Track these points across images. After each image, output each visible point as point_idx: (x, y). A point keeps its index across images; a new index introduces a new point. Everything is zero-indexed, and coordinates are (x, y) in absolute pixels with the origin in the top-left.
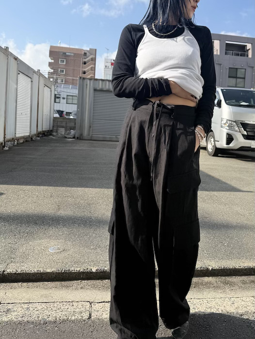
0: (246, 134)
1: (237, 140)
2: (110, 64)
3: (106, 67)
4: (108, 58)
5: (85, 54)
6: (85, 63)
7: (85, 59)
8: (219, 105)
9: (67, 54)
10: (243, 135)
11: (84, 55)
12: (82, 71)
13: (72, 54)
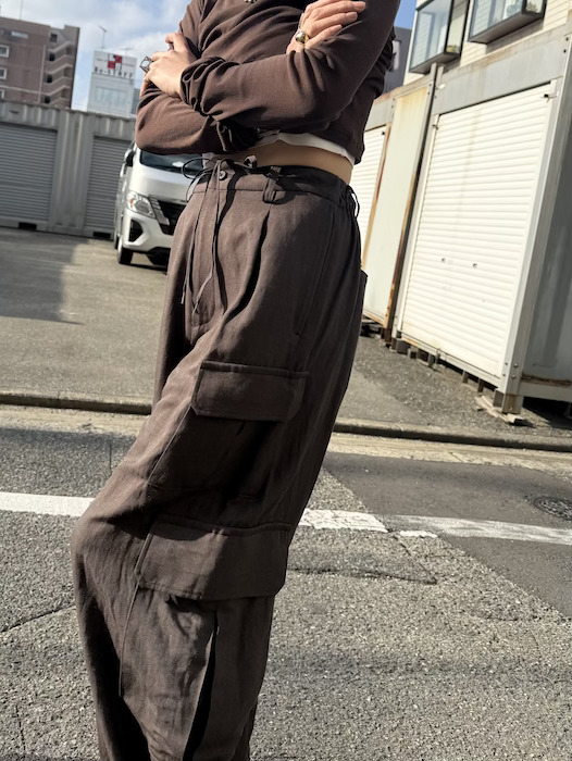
0: (168, 223)
1: (149, 233)
2: (106, 64)
3: (96, 69)
4: (105, 51)
5: (54, 37)
6: (52, 58)
7: (53, 48)
8: (130, 163)
9: (13, 34)
10: (162, 226)
11: (51, 40)
12: (45, 74)
13: (25, 36)
